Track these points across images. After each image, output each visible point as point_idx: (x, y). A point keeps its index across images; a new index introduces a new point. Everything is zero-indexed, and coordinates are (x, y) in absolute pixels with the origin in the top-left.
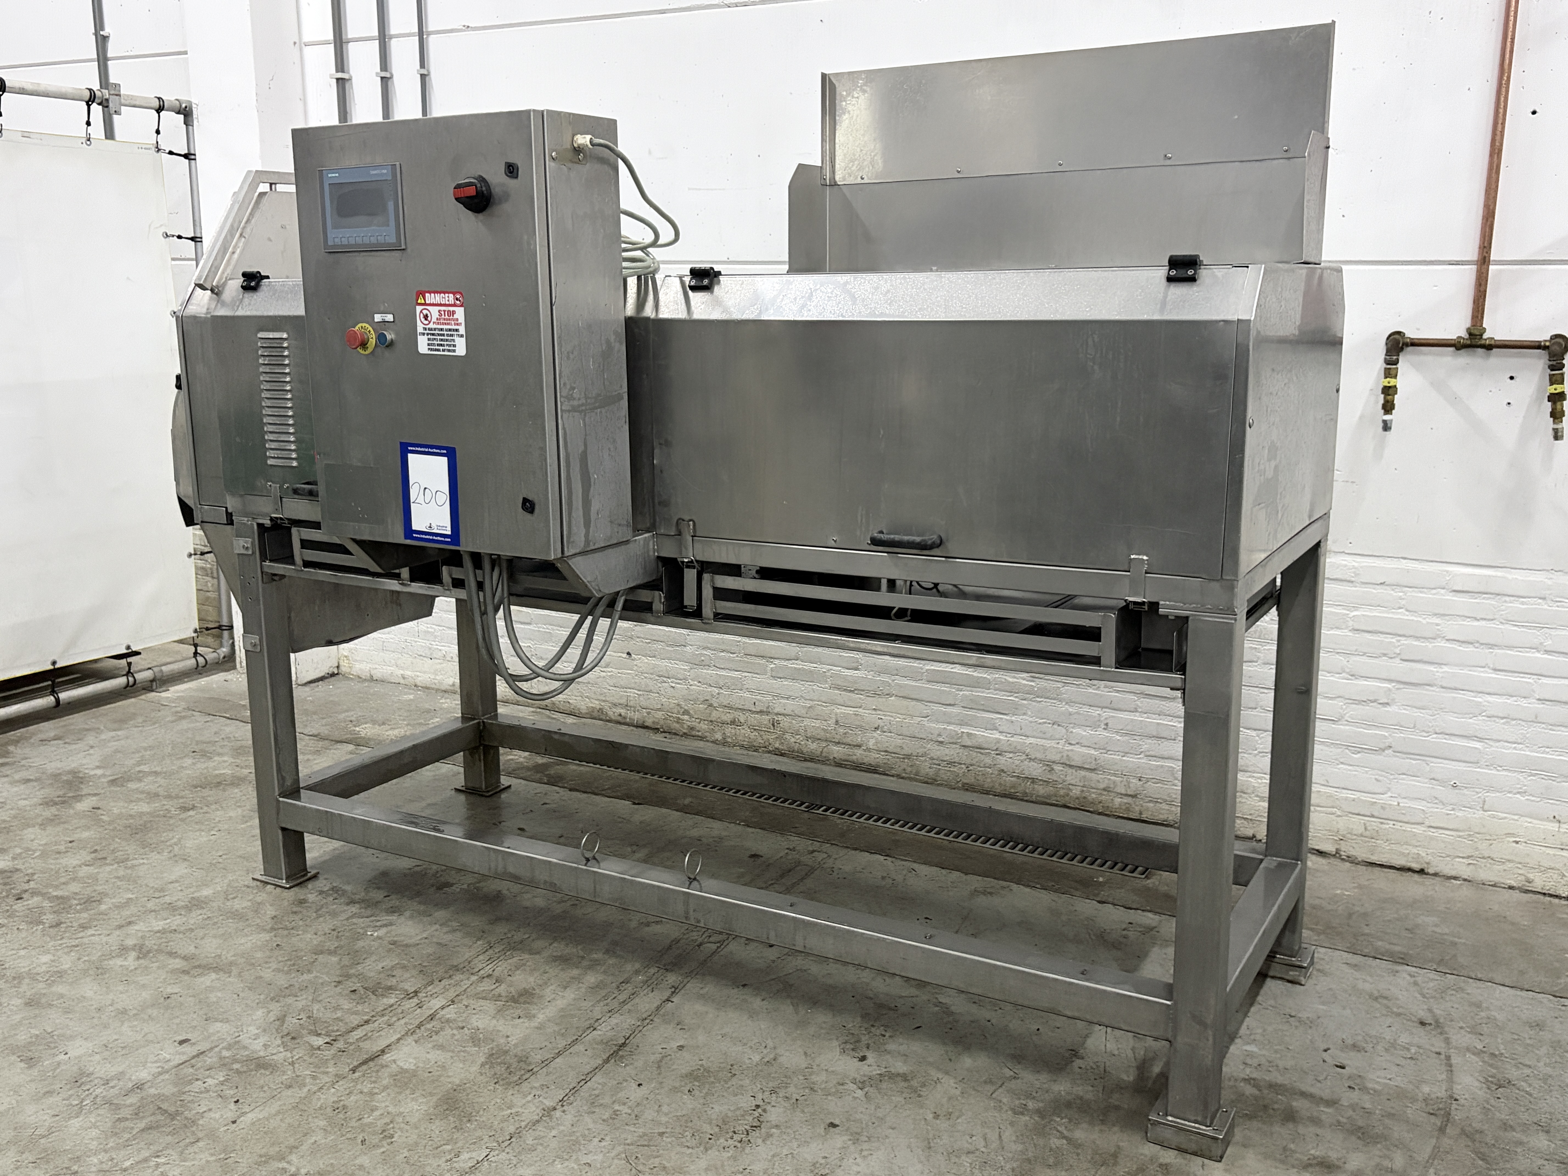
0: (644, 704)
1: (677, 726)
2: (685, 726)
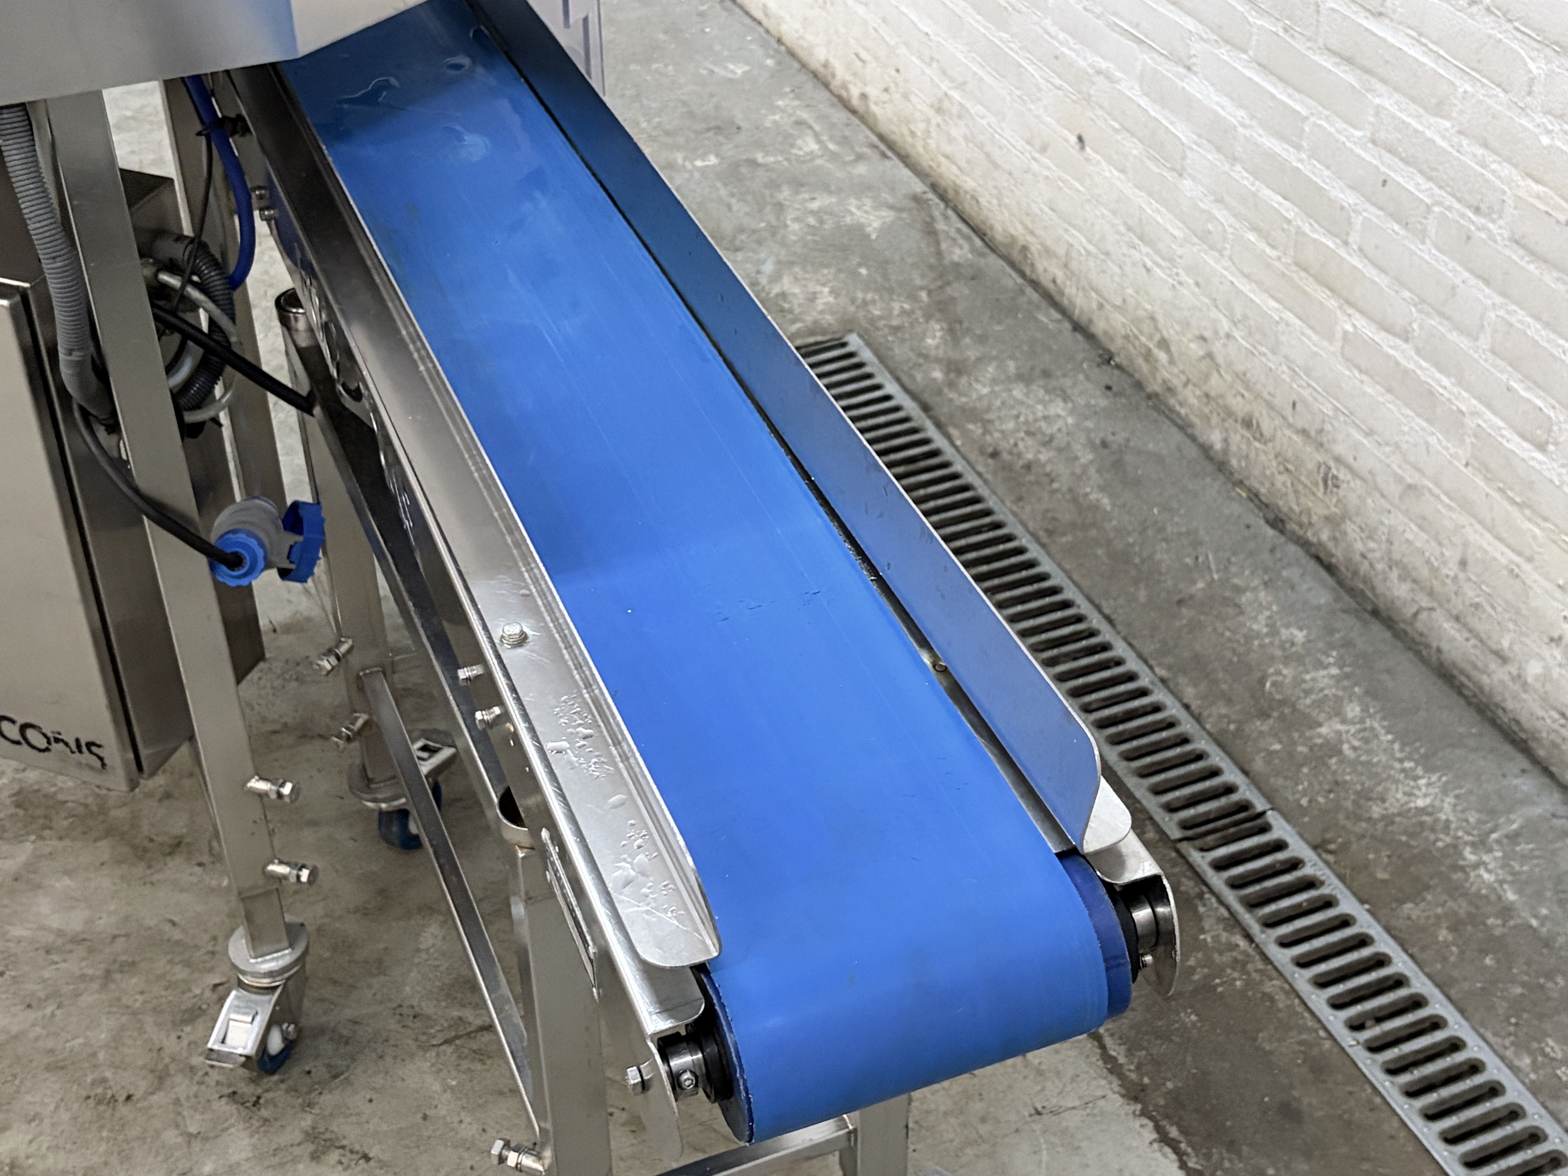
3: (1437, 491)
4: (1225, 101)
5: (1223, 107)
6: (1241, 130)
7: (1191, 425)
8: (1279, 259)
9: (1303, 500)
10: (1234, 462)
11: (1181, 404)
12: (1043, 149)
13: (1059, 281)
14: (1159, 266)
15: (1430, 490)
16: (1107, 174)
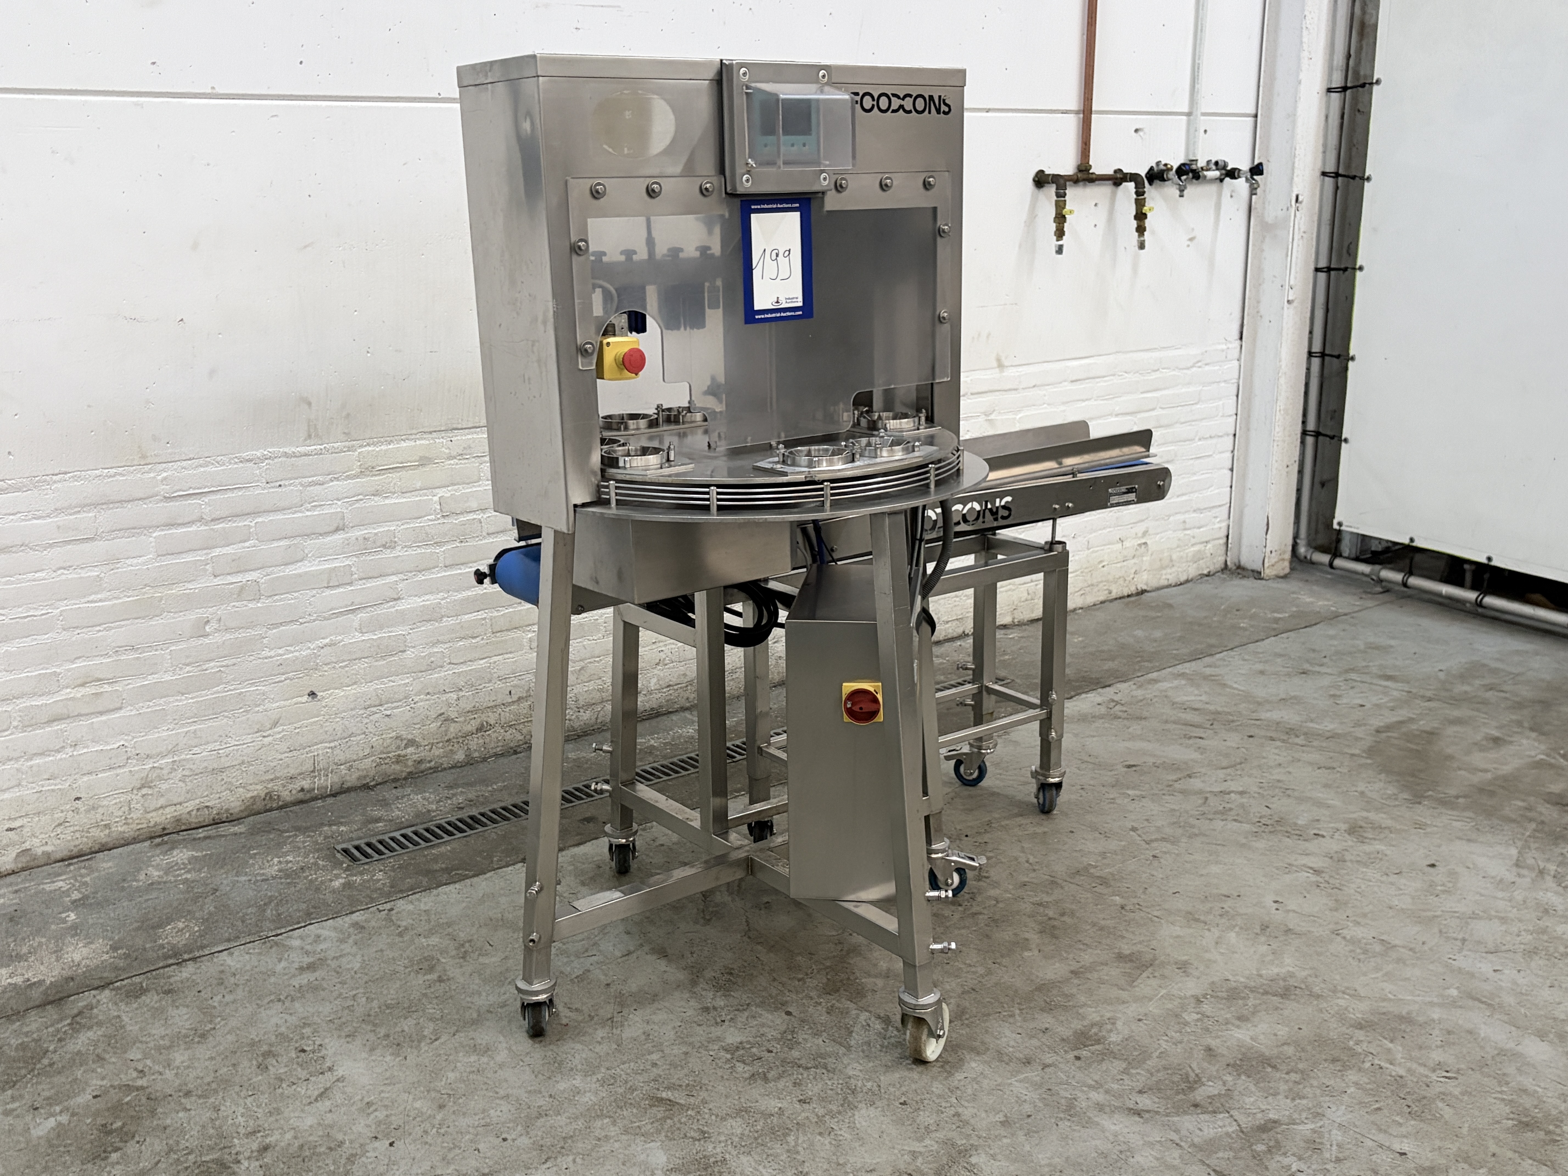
0: (342, 757)
1: (398, 767)
2: (410, 763)
3: (592, 660)
4: (427, 597)
5: (428, 600)
6: (442, 602)
7: (442, 764)
8: (483, 639)
9: (524, 731)
10: (476, 754)
11: (430, 762)
12: (275, 724)
13: (306, 786)
14: (397, 707)
15: (590, 663)
16: (343, 694)
